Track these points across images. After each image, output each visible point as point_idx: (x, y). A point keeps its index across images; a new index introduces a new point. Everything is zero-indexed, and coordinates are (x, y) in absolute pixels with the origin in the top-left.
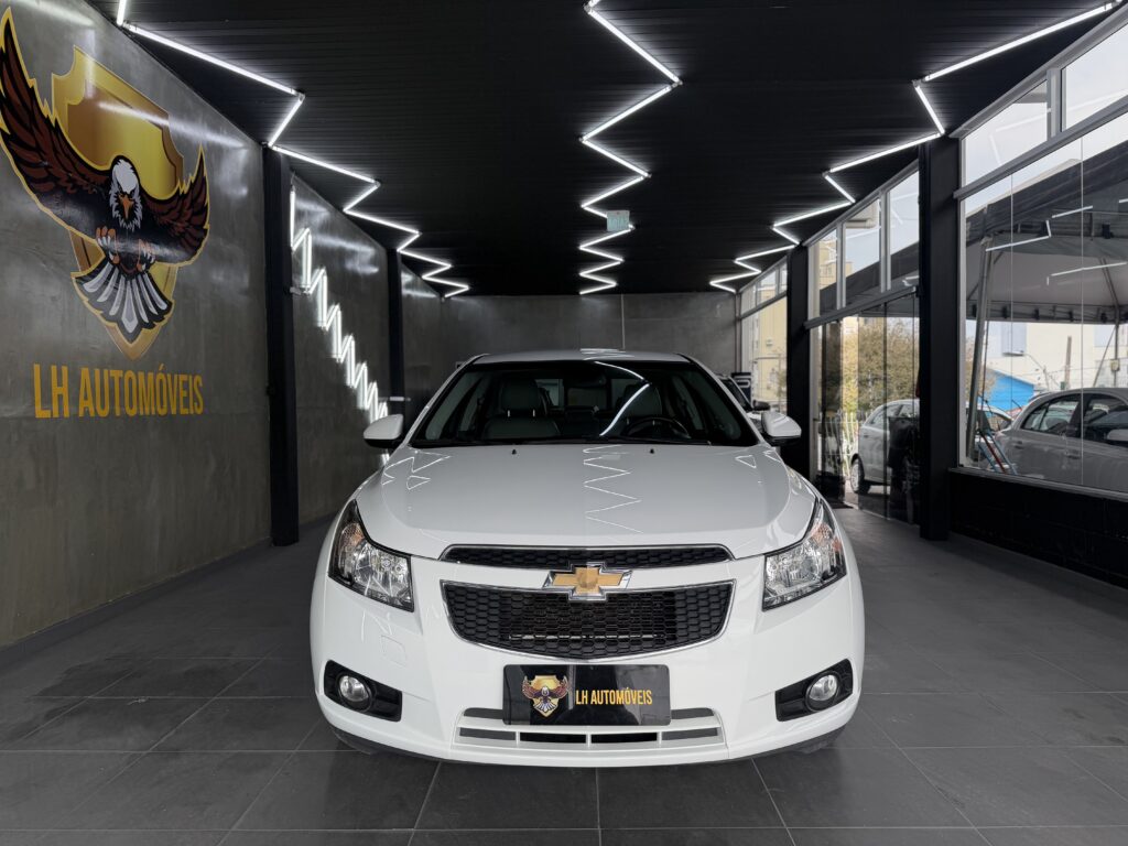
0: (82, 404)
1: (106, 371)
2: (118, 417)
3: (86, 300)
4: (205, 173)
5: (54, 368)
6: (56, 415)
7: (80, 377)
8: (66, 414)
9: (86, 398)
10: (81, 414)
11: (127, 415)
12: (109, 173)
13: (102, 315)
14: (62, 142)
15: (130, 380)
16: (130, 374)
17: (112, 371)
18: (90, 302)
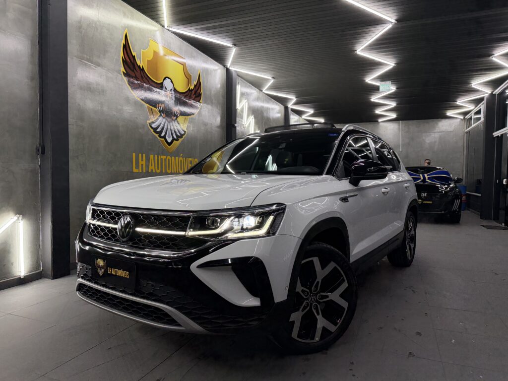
0: (151, 168)
1: (159, 156)
2: (164, 173)
3: (152, 130)
4: (201, 81)
5: (140, 155)
6: (141, 171)
7: (150, 158)
8: (144, 171)
9: (152, 166)
10: (150, 171)
12: (162, 84)
13: (158, 136)
14: (145, 74)
15: (169, 160)
16: (169, 157)
17: (162, 156)
18: (154, 131)
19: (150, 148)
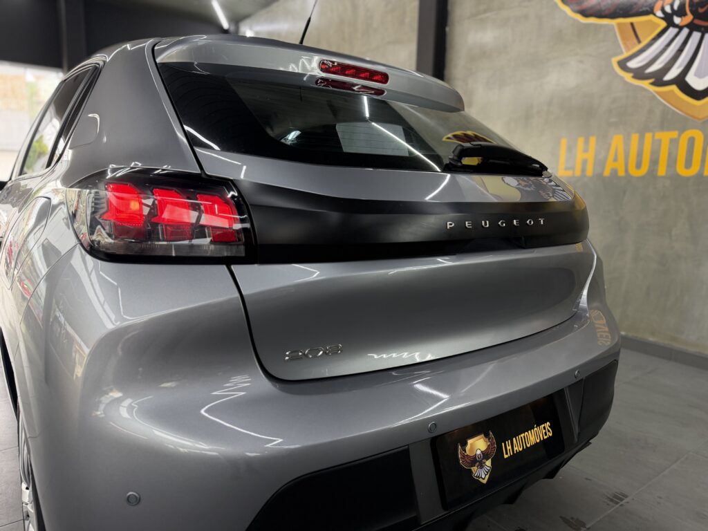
0: (610, 165)
1: (648, 136)
2: (662, 177)
3: (628, 77)
5: (582, 140)
6: (578, 174)
7: (610, 145)
9: (615, 160)
10: (607, 173)
11: (678, 175)
13: (653, 84)
15: (692, 141)
16: (689, 133)
17: (659, 135)
18: (635, 77)
19: (613, 120)
